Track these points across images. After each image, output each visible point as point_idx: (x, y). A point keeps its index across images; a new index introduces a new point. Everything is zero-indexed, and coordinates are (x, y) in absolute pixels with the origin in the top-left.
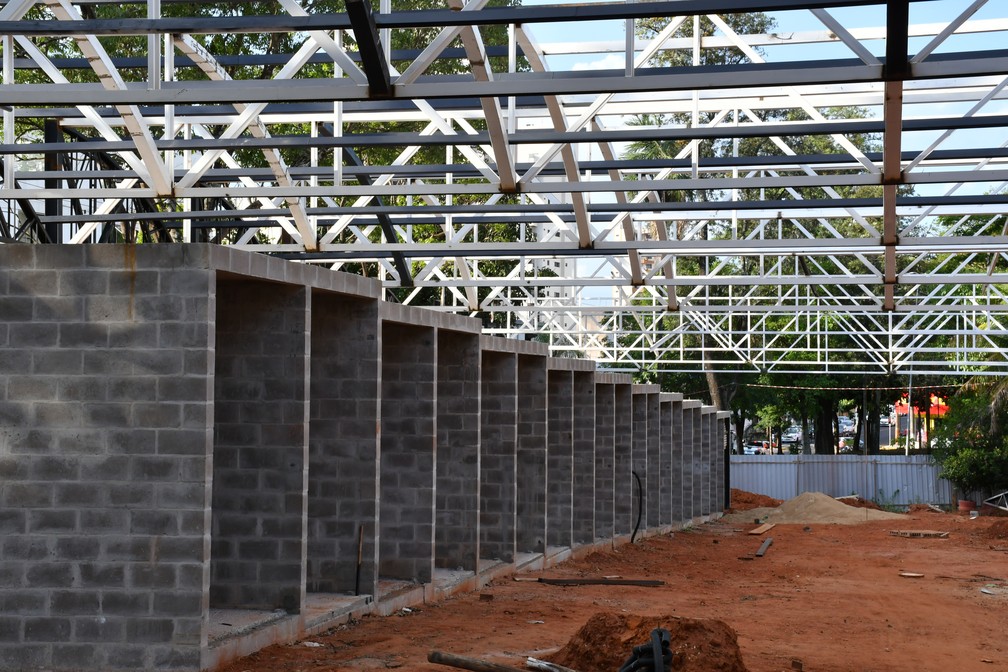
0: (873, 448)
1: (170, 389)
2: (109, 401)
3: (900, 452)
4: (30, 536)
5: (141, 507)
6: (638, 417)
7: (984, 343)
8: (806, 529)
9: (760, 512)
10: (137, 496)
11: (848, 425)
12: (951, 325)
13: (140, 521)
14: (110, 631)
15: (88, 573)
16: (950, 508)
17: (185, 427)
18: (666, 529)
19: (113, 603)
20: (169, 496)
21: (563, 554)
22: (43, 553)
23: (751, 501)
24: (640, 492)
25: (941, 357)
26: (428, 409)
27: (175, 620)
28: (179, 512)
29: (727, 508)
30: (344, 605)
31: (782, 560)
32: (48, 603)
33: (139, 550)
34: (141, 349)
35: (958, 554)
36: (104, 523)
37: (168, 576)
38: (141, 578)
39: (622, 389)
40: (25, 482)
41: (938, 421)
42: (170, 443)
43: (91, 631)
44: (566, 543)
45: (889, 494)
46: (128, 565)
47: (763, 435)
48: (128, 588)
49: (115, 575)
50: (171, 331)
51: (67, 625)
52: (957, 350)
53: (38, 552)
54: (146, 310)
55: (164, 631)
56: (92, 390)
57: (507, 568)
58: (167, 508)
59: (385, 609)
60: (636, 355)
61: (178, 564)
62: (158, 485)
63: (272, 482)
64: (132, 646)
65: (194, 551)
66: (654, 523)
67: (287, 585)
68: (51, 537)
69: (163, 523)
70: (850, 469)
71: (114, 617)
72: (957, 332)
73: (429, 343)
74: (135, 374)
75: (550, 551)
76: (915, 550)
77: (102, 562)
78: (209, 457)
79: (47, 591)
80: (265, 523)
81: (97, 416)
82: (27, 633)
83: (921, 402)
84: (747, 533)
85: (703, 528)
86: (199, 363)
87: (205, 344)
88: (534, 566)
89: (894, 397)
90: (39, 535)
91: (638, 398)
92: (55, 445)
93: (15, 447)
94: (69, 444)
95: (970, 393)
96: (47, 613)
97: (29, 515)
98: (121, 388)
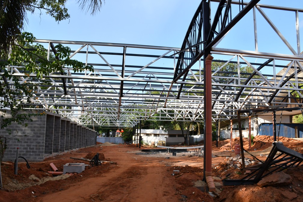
0: (114, 136)
1: (41, 127)
2: (33, 128)
3: (117, 137)
4: (23, 144)
5: (37, 141)
6: (87, 132)
7: (128, 123)
8: (106, 146)
9: (100, 145)
10: (36, 140)
11: (111, 133)
12: (124, 121)
13: (37, 142)
14: (32, 155)
15: (30, 148)
16: (124, 144)
17: (42, 132)
18: (89, 147)
19: (33, 152)
20: (40, 140)
21: (78, 149)
22: (25, 146)
23: (99, 143)
24: (86, 142)
25: (123, 125)
26: (65, 130)
27: (41, 154)
28: (41, 141)
29: (96, 144)
30: (56, 153)
31: (104, 150)
32: (25, 152)
33: (36, 146)
34: (37, 123)
35: (125, 149)
36: (32, 142)
37: (40, 149)
38: (36, 149)
39: (85, 128)
40: (23, 138)
41: (122, 133)
42: (40, 134)
43: (30, 155)
44: (78, 148)
45: (116, 142)
46: (35, 147)
47: (99, 135)
48: (35, 150)
49: (33, 149)
50: (41, 121)
51: (27, 154)
52: (125, 124)
53: (24, 146)
54: (38, 118)
55: (39, 155)
56: (31, 127)
57: (72, 150)
58: (40, 141)
59: (60, 154)
60: (84, 124)
61: (41, 147)
62: (39, 138)
63: (49, 139)
64: (35, 157)
65: (43, 146)
66: (88, 146)
67: (51, 151)
68: (26, 144)
69: (39, 143)
70: (112, 139)
71: (33, 153)
72: (125, 122)
73: (65, 122)
74: (36, 125)
75: (76, 149)
76: (120, 149)
77: (32, 147)
78: (45, 135)
79: (25, 150)
80: (48, 143)
81: (32, 130)
82: (22, 155)
83: (120, 130)
84: (99, 147)
85: (93, 147)
86: (44, 124)
87: (45, 122)
88: (75, 150)
89: (117, 130)
90: (24, 144)
91: (87, 129)
92: (26, 133)
93: (22, 134)
94: (28, 133)
95: (126, 129)
96: (25, 153)
97: (23, 142)
98: (35, 127)
